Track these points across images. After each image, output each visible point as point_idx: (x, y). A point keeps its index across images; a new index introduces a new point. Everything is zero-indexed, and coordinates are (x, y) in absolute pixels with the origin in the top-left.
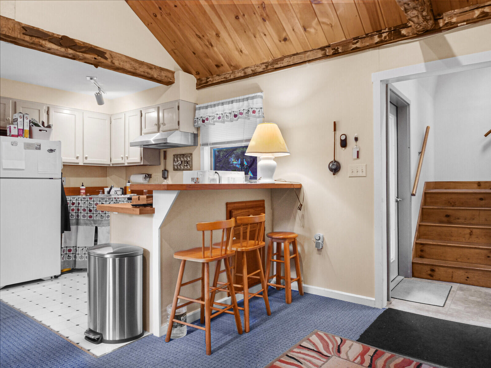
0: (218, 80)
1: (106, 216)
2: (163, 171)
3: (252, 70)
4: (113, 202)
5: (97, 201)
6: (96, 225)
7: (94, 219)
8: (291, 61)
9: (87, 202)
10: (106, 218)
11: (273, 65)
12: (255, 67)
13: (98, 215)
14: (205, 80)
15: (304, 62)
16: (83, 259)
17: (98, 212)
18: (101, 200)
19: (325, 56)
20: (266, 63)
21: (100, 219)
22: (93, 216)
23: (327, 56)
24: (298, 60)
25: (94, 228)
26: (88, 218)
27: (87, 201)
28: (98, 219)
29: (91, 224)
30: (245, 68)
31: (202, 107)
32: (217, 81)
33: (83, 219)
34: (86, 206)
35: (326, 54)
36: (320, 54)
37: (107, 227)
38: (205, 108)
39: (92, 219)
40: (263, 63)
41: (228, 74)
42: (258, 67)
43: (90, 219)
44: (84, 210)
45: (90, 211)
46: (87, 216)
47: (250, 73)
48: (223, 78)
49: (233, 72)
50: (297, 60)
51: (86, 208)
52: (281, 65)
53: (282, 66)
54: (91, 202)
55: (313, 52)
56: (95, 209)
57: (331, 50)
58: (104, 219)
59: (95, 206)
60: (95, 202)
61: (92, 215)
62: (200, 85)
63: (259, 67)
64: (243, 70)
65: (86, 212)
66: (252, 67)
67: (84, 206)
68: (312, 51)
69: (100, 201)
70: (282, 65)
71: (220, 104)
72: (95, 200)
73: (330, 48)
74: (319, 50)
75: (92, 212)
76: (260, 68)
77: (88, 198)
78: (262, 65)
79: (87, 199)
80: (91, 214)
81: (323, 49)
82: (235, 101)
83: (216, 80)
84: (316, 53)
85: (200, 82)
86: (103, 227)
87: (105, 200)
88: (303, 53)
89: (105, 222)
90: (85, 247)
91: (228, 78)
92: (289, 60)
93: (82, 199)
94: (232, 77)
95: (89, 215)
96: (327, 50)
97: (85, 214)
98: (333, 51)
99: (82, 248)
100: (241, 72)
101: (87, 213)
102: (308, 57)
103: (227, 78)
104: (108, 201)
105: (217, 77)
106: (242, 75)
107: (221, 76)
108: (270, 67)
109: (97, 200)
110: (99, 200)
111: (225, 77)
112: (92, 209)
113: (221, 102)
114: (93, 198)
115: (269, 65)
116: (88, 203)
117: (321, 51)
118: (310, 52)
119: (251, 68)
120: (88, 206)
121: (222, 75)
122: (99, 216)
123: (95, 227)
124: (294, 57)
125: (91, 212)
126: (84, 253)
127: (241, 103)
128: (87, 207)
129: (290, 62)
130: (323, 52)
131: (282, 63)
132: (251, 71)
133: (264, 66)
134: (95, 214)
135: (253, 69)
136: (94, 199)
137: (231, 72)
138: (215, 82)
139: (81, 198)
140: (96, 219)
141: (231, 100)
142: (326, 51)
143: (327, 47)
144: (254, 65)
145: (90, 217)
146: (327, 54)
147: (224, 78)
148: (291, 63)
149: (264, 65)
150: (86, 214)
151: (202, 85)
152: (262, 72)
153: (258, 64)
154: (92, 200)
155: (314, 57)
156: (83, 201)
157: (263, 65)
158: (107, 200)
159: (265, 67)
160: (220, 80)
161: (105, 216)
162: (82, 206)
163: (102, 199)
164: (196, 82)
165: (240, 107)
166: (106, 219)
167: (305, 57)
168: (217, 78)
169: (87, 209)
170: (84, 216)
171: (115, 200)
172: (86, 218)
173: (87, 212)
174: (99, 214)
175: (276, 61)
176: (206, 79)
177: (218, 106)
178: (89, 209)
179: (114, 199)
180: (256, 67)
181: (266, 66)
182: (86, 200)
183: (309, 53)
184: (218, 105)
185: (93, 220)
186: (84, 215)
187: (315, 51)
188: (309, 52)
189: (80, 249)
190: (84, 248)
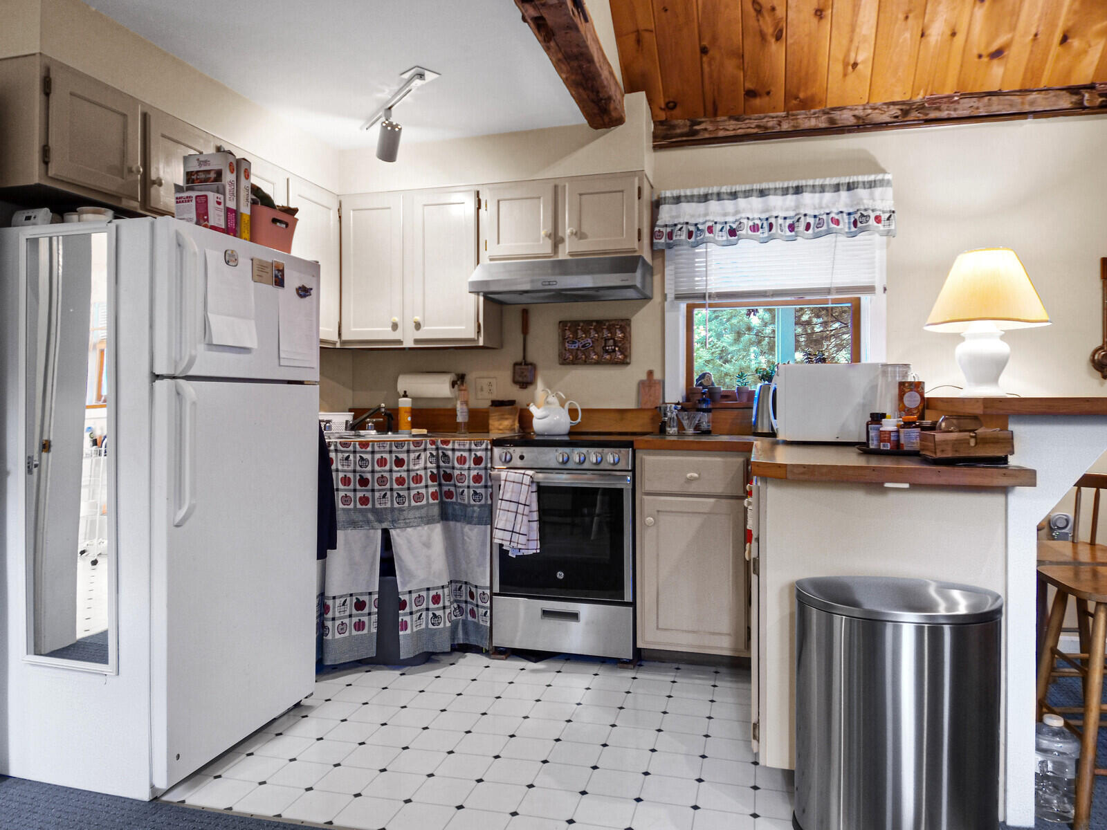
0: (734, 130)
1: (412, 495)
2: (516, 364)
3: (854, 116)
4: (428, 452)
5: (381, 452)
6: (385, 525)
7: (378, 506)
8: (982, 107)
9: (355, 457)
10: (412, 500)
11: (927, 112)
12: (864, 109)
13: (389, 493)
14: (685, 125)
15: (1022, 115)
16: (347, 634)
17: (388, 486)
18: (394, 448)
19: (1079, 109)
20: (903, 103)
21: (396, 505)
22: (373, 497)
23: (1085, 108)
24: (1004, 109)
25: (379, 534)
26: (359, 506)
27: (355, 452)
28: (389, 505)
29: (368, 522)
30: (833, 109)
31: (686, 196)
32: (731, 133)
33: (343, 509)
34: (351, 468)
35: (1082, 103)
36: (1066, 102)
37: (419, 528)
38: (695, 199)
39: (370, 506)
40: (894, 103)
41: (773, 118)
42: (877, 111)
43: (364, 507)
44: (346, 481)
45: (364, 482)
46: (355, 498)
47: (849, 124)
48: (753, 126)
49: (788, 114)
50: (997, 106)
51: (350, 475)
52: (952, 112)
53: (952, 116)
54: (365, 456)
55: (1046, 95)
56: (377, 475)
57: (1097, 96)
58: (406, 504)
59: (377, 468)
60: (377, 456)
61: (369, 494)
62: (664, 138)
63: (880, 109)
64: (825, 113)
65: (352, 486)
66: (856, 109)
67: (346, 468)
68: (1043, 92)
69: (391, 452)
70: (954, 114)
71: (755, 193)
72: (376, 449)
73: (1094, 91)
74: (1064, 92)
75: (370, 487)
76: (882, 114)
77: (357, 443)
78: (888, 108)
79: (355, 447)
80: (367, 491)
81: (1074, 90)
82: (809, 189)
83: (728, 130)
84: (1054, 98)
85: (669, 129)
86: (409, 529)
87: (405, 448)
88: (1018, 94)
89: (411, 515)
90: (351, 595)
91: (773, 128)
92: (976, 105)
93: (340, 447)
94: (785, 126)
95: (359, 494)
96: (1087, 96)
97: (348, 494)
98: (1101, 99)
99: (343, 600)
100: (818, 117)
101: (355, 490)
102: (1032, 103)
103: (766, 128)
104: (414, 451)
105: (733, 122)
106: (823, 125)
107: (747, 121)
108: (914, 115)
109: (382, 449)
110: (388, 448)
111: (762, 124)
112: (369, 476)
113: (756, 186)
114: (371, 443)
115: (911, 109)
116: (358, 458)
117: (1068, 94)
118: (1038, 94)
119: (851, 110)
120: (358, 468)
121: (750, 119)
122: (392, 496)
123: (380, 532)
124: (989, 100)
125: (366, 486)
126: (347, 613)
127: (828, 196)
128: (355, 471)
129: (978, 108)
130: (1075, 98)
131: (955, 110)
132: (853, 118)
133: (895, 111)
134: (379, 490)
135: (860, 113)
136: (373, 446)
137: (783, 114)
138: (721, 134)
139: (336, 446)
140: (383, 506)
141: (794, 185)
142: (1083, 96)
143: (1085, 87)
144: (864, 105)
145: (364, 500)
146: (1086, 104)
147: (758, 127)
148: (980, 112)
149: (897, 107)
150: (351, 494)
151: (674, 140)
152: (887, 123)
153: (875, 104)
154: (369, 449)
155: (1050, 106)
156: (342, 452)
157: (892, 107)
158: (412, 447)
159: (899, 113)
160: (740, 132)
161: (409, 494)
162: (340, 468)
163: (396, 447)
164: (652, 130)
165: (824, 205)
166: (413, 503)
167: (1023, 103)
168: (732, 125)
169: (355, 476)
170: (346, 500)
171: (434, 447)
172: (352, 506)
173: (355, 485)
174: (391, 490)
175: (935, 103)
176: (688, 123)
177: (746, 197)
178: (358, 478)
179: (429, 446)
180: (870, 111)
181: (901, 110)
182: (351, 448)
183: (1034, 96)
184: (747, 194)
185: (374, 511)
186: (346, 496)
187: (1052, 93)
188: (1035, 93)
189: (338, 602)
190: (348, 599)
